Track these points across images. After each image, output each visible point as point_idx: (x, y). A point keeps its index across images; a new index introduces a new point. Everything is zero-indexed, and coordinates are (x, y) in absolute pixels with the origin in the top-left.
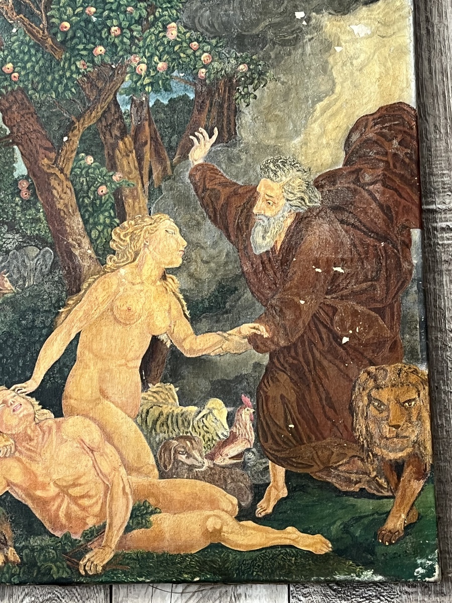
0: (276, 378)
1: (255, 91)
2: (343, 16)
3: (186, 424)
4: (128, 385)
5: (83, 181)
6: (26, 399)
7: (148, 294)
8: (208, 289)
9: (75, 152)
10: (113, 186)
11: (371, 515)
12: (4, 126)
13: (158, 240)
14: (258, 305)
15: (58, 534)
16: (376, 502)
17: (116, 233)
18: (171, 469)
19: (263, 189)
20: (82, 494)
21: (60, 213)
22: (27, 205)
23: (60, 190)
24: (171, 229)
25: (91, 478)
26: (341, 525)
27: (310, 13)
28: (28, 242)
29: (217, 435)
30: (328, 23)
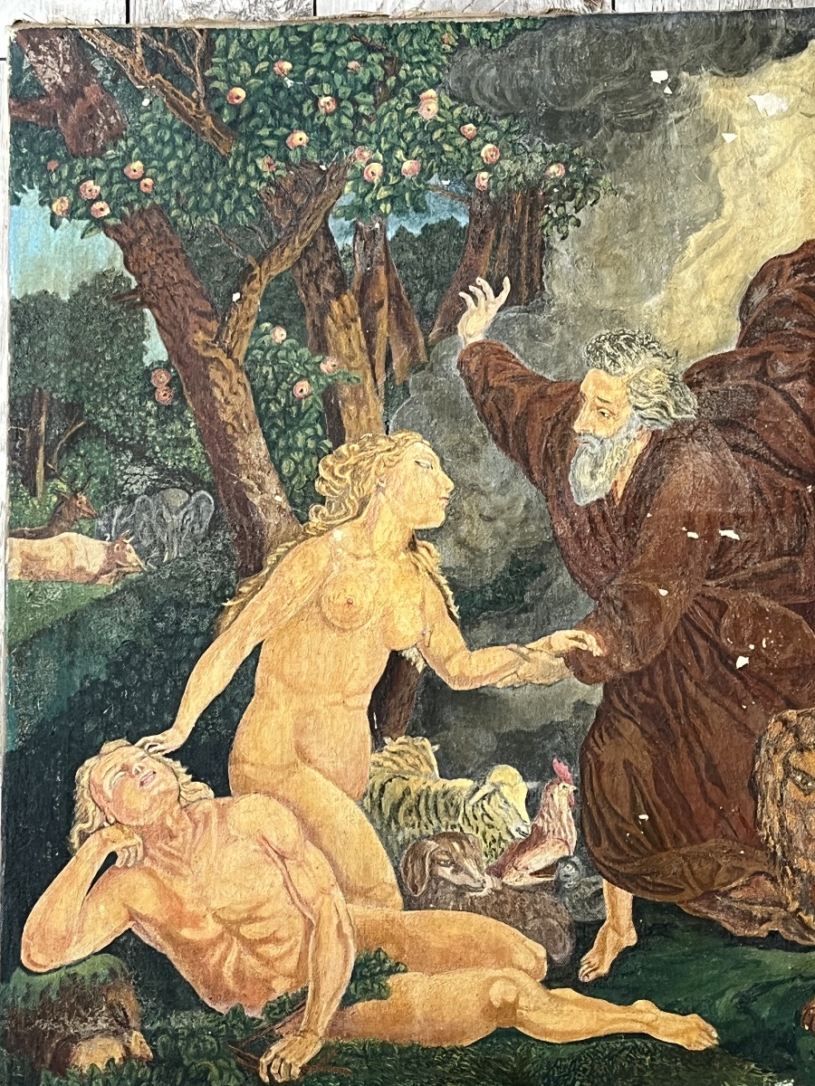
0: (616, 730)
1: (577, 211)
2: (737, 79)
3: (452, 811)
4: (347, 740)
5: (267, 372)
6: (165, 763)
7: (384, 575)
8: (493, 568)
9: (253, 322)
10: (322, 382)
11: (788, 981)
12: (127, 274)
13: (402, 478)
14: (583, 596)
15: (222, 1008)
16: (799, 956)
17: (326, 466)
18: (426, 893)
19: (591, 387)
20: (265, 936)
21: (225, 430)
22: (166, 414)
23: (226, 389)
24: (425, 458)
25: (280, 906)
26: (734, 997)
27: (678, 73)
28: (168, 482)
29: (509, 832)
30: (711, 91)
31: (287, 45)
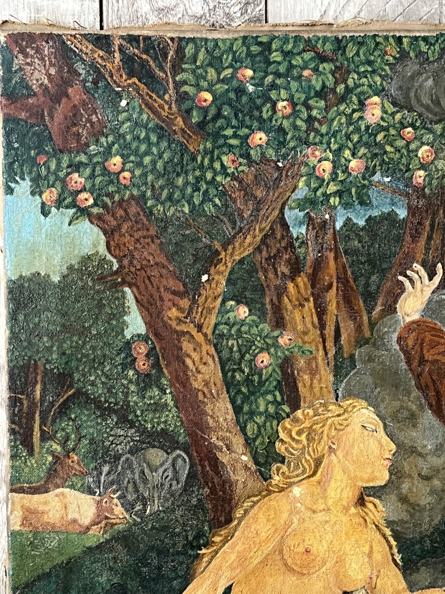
5: (233, 345)
7: (337, 527)
8: (430, 521)
9: (220, 300)
10: (279, 354)
12: (109, 257)
13: (351, 441)
17: (285, 428)
21: (197, 396)
22: (146, 381)
23: (197, 358)
24: (371, 423)
28: (149, 442)
31: (249, 54)
